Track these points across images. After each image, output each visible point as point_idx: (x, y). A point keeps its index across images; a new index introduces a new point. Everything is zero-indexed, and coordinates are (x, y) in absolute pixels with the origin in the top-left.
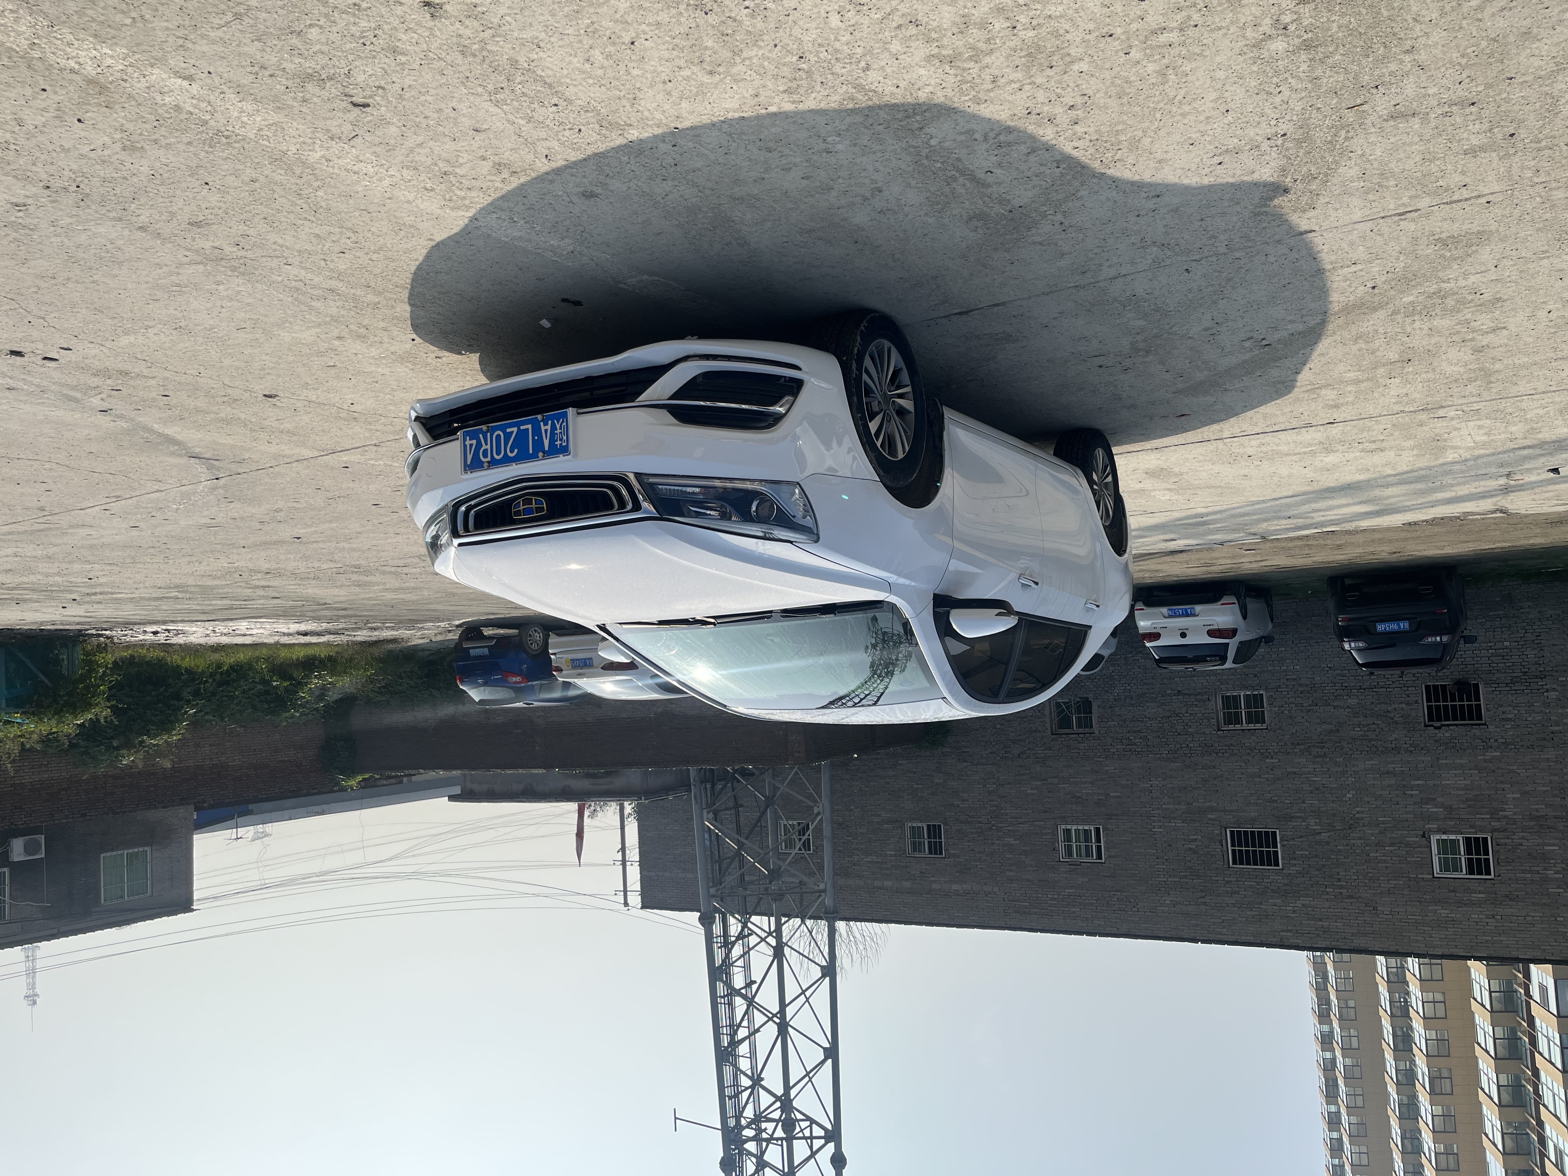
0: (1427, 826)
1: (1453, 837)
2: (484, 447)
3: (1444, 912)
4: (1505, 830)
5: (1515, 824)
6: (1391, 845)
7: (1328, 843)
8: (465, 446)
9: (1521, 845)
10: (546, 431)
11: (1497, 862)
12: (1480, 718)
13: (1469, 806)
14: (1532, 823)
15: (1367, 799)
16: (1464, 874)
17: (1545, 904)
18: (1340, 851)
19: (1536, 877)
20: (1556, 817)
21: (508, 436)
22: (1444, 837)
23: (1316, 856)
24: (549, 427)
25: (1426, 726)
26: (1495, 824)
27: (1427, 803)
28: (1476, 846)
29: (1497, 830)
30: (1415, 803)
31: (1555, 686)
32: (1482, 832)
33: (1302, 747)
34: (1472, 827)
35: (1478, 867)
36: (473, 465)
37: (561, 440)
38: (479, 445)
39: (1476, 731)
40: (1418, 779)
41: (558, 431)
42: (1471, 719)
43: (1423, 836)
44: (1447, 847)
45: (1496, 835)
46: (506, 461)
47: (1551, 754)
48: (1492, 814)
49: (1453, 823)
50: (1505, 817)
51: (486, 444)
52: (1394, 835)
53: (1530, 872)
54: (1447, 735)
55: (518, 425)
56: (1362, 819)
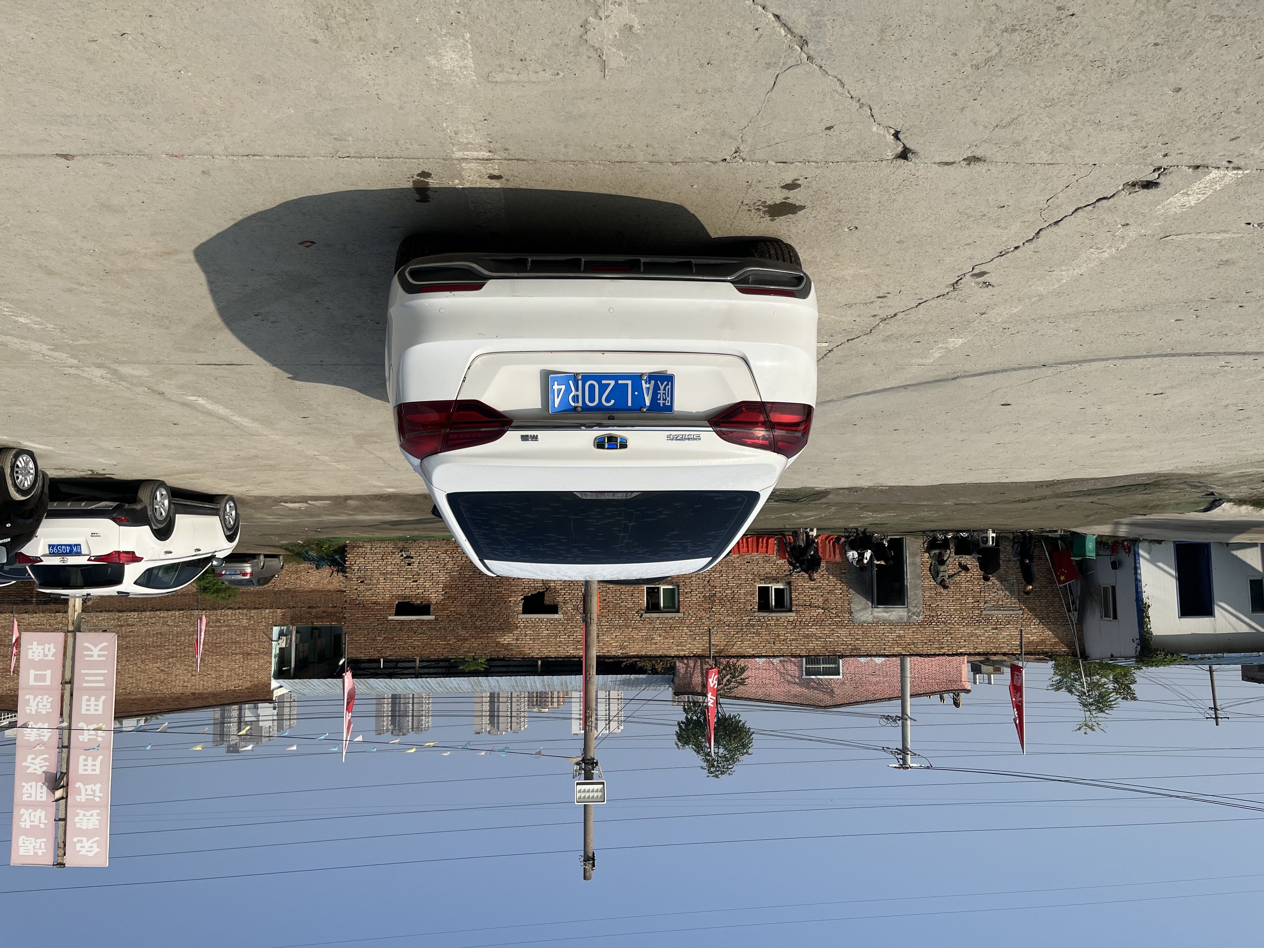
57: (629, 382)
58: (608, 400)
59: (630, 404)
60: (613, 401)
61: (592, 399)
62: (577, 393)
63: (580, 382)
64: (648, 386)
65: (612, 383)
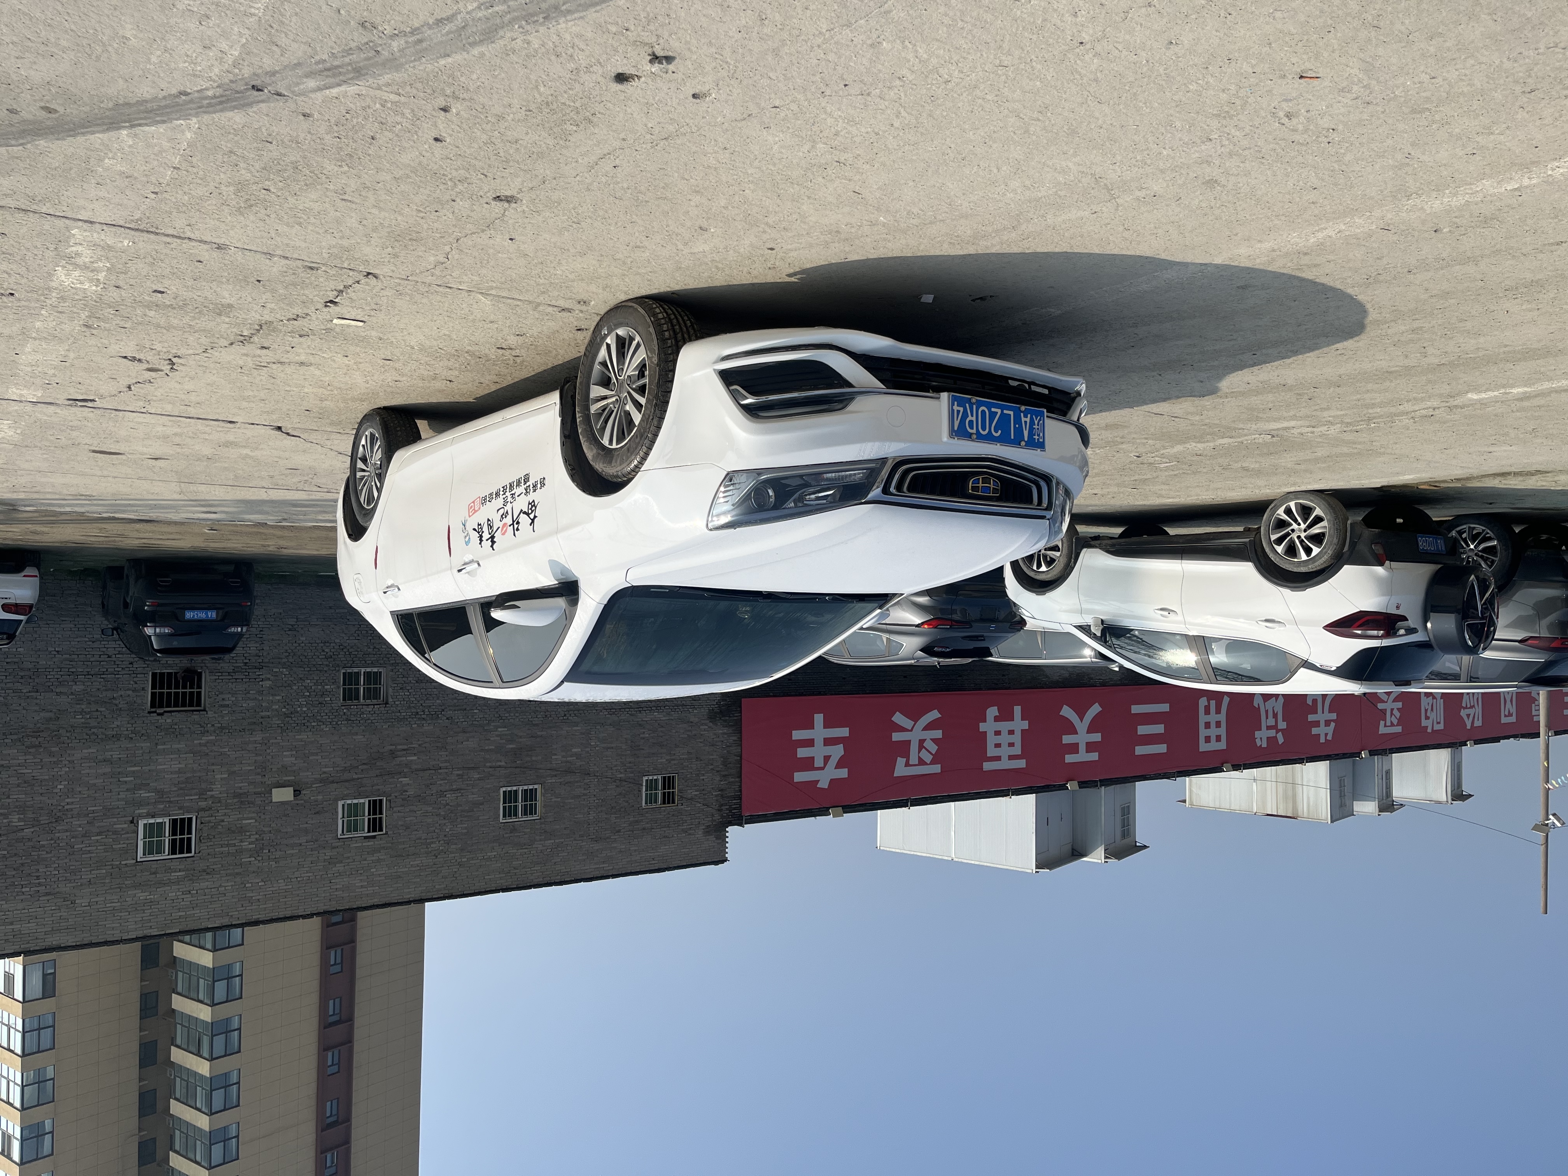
0: (137, 812)
1: (159, 820)
2: (970, 418)
3: (142, 895)
4: (210, 809)
5: (219, 802)
6: (99, 834)
7: (30, 840)
8: (953, 410)
9: (223, 821)
10: (1026, 422)
11: (199, 840)
12: (199, 704)
13: (181, 789)
14: (235, 800)
15: (79, 789)
16: (166, 855)
17: (237, 874)
18: (43, 846)
19: (232, 850)
20: (255, 793)
21: (993, 415)
22: (152, 821)
23: (16, 854)
24: (1028, 420)
25: (149, 713)
26: (203, 804)
27: (140, 789)
28: (181, 826)
29: (203, 810)
30: (128, 790)
31: (268, 676)
32: (189, 812)
33: (15, 737)
34: (180, 808)
35: (180, 846)
36: (960, 432)
37: (1039, 435)
38: (965, 415)
39: (196, 717)
40: (135, 765)
41: (1036, 427)
42: (191, 705)
43: (132, 822)
44: (153, 830)
45: (201, 814)
46: (989, 438)
47: (258, 737)
48: (200, 795)
49: (162, 806)
50: (212, 796)
51: (972, 416)
52: (101, 824)
53: (228, 845)
54: (169, 721)
55: (1002, 408)
56: (72, 810)
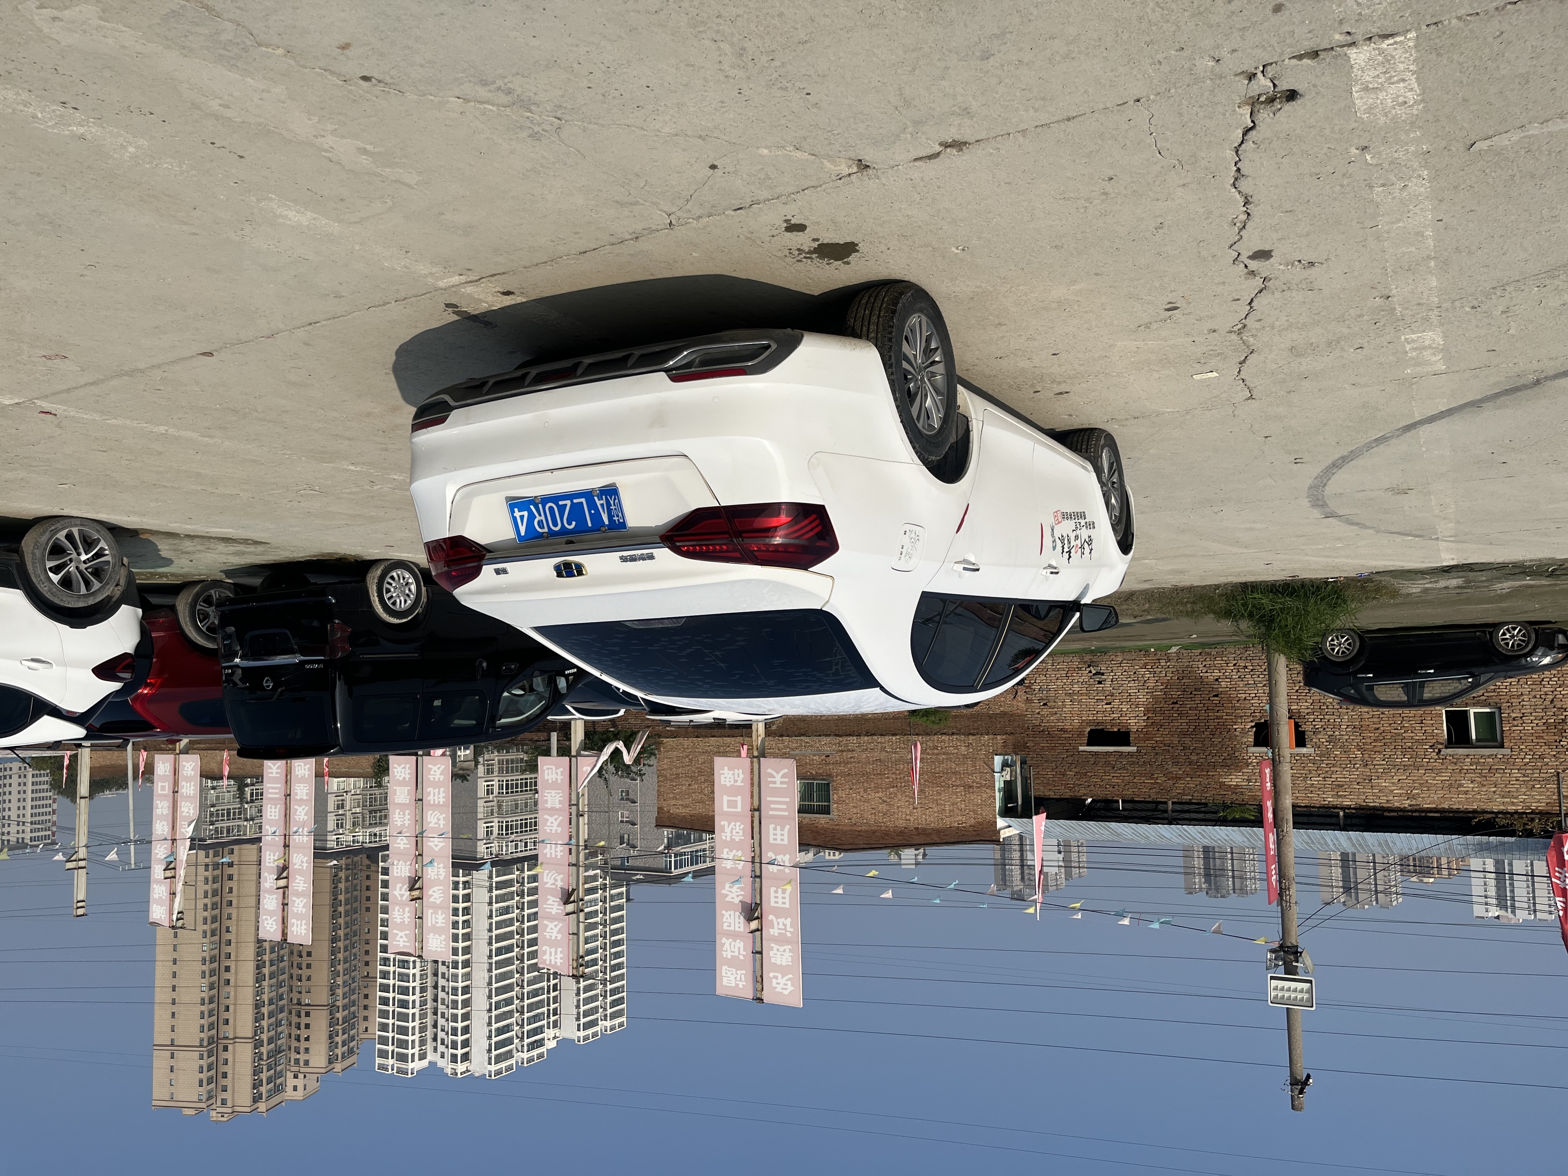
57: (583, 500)
58: (570, 524)
59: (590, 525)
60: (574, 523)
61: (555, 525)
62: (541, 518)
63: (540, 506)
64: (602, 502)
65: (568, 503)
